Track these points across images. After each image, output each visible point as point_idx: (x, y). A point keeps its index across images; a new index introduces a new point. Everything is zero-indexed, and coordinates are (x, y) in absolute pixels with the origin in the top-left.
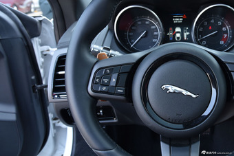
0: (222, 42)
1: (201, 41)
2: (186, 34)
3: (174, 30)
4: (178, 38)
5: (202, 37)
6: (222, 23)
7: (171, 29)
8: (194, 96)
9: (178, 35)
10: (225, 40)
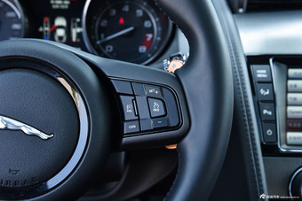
0: (143, 49)
1: (104, 44)
2: (75, 31)
3: (52, 23)
4: (61, 38)
5: (106, 36)
6: (144, 12)
7: (46, 19)
8: (44, 136)
9: (61, 32)
10: (149, 45)
